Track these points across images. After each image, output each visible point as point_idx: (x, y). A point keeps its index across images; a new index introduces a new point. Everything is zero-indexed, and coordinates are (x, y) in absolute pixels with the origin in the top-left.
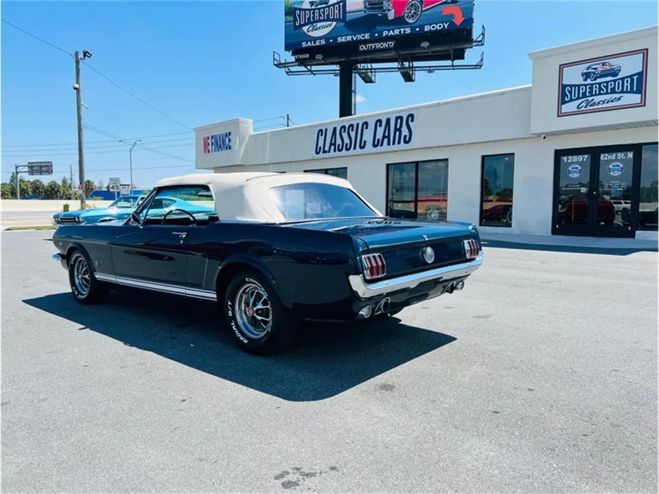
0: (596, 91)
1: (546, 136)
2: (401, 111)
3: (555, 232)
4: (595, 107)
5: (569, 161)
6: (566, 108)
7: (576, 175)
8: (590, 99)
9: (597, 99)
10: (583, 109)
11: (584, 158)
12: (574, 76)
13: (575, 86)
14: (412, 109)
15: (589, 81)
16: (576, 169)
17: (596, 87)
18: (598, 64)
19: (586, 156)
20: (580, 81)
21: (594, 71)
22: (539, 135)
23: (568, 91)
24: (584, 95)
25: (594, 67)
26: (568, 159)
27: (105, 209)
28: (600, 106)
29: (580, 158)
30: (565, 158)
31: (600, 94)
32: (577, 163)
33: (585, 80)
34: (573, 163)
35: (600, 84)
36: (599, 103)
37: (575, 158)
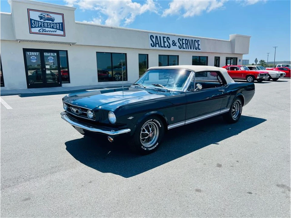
0: (46, 26)
1: (21, 41)
3: (29, 87)
4: (46, 33)
5: (30, 54)
6: (33, 30)
7: (35, 61)
8: (44, 28)
9: (47, 29)
10: (41, 32)
11: (37, 54)
12: (35, 16)
13: (36, 21)
15: (42, 20)
16: (34, 58)
17: (46, 24)
18: (45, 14)
19: (38, 53)
20: (38, 19)
21: (44, 16)
22: (17, 40)
23: (34, 23)
24: (41, 26)
25: (43, 15)
26: (29, 54)
28: (48, 33)
29: (35, 53)
30: (28, 53)
31: (48, 27)
32: (34, 55)
33: (41, 19)
34: (33, 55)
35: (47, 23)
36: (48, 31)
37: (33, 53)
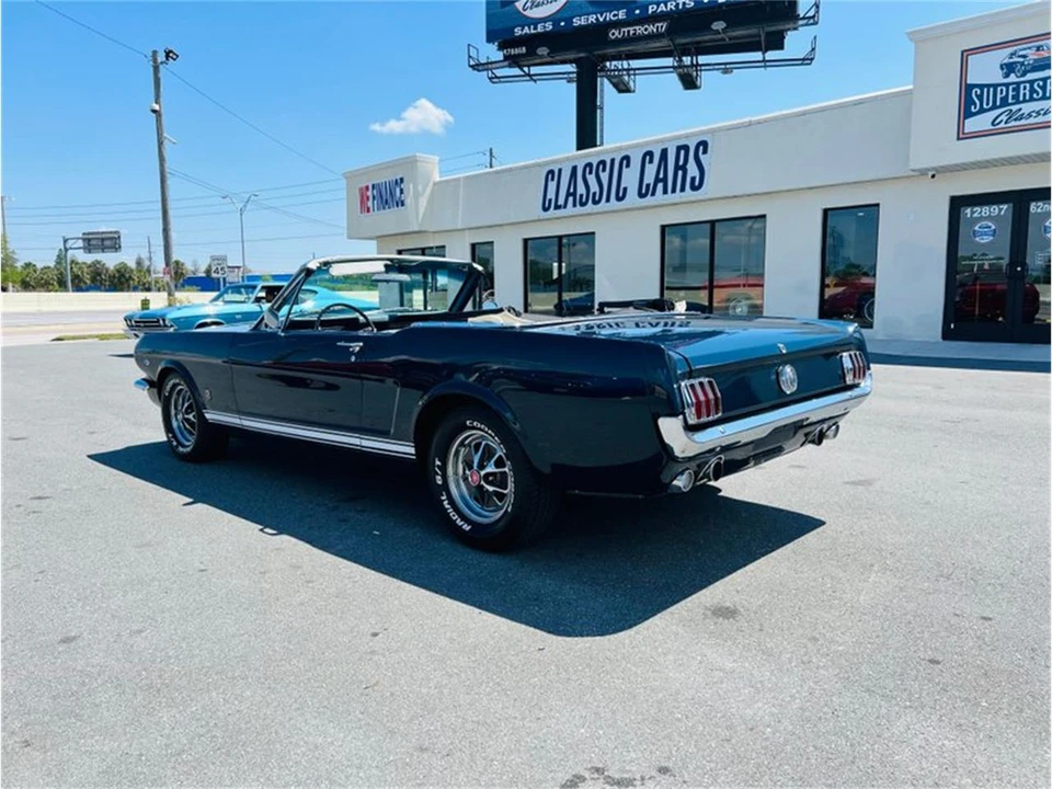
0: (1025, 94)
1: (935, 173)
2: (687, 136)
3: (947, 335)
4: (1023, 122)
5: (975, 215)
6: (972, 124)
7: (987, 239)
8: (1014, 108)
9: (1027, 108)
10: (1002, 125)
11: (1000, 210)
12: (986, 70)
13: (988, 86)
14: (703, 133)
15: (1013, 78)
16: (988, 229)
17: (1025, 88)
18: (1029, 48)
19: (1005, 207)
20: (998, 78)
21: (1021, 60)
22: (923, 172)
23: (976, 95)
24: (1004, 102)
25: (1021, 53)
26: (973, 213)
27: (203, 305)
28: (1032, 120)
29: (994, 210)
30: (969, 211)
31: (1032, 99)
32: (989, 218)
33: (1007, 76)
34: (981, 219)
35: (1031, 82)
36: (1030, 115)
37: (985, 210)
